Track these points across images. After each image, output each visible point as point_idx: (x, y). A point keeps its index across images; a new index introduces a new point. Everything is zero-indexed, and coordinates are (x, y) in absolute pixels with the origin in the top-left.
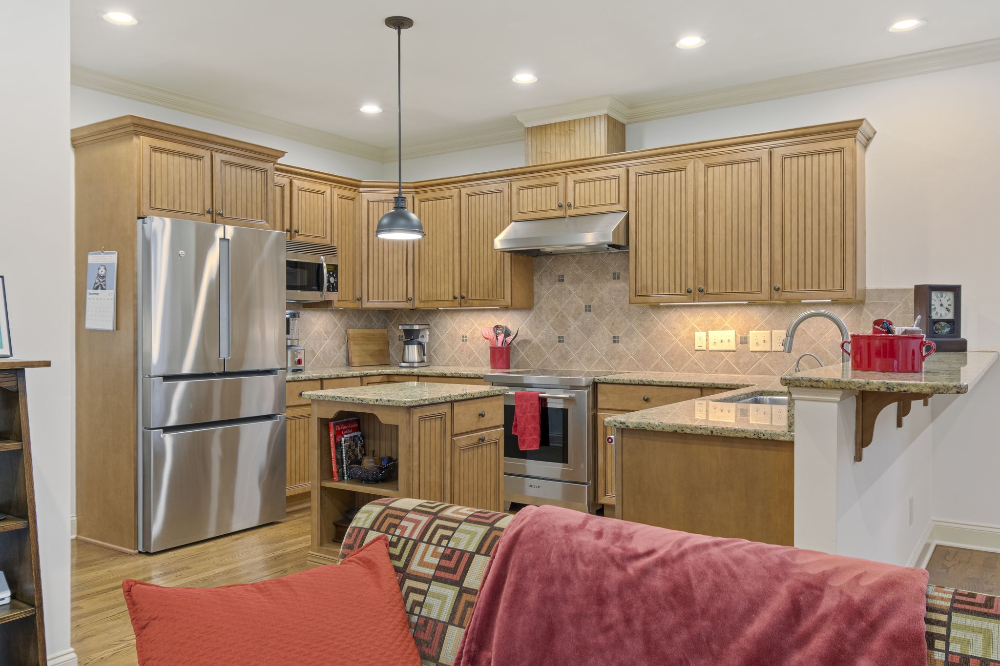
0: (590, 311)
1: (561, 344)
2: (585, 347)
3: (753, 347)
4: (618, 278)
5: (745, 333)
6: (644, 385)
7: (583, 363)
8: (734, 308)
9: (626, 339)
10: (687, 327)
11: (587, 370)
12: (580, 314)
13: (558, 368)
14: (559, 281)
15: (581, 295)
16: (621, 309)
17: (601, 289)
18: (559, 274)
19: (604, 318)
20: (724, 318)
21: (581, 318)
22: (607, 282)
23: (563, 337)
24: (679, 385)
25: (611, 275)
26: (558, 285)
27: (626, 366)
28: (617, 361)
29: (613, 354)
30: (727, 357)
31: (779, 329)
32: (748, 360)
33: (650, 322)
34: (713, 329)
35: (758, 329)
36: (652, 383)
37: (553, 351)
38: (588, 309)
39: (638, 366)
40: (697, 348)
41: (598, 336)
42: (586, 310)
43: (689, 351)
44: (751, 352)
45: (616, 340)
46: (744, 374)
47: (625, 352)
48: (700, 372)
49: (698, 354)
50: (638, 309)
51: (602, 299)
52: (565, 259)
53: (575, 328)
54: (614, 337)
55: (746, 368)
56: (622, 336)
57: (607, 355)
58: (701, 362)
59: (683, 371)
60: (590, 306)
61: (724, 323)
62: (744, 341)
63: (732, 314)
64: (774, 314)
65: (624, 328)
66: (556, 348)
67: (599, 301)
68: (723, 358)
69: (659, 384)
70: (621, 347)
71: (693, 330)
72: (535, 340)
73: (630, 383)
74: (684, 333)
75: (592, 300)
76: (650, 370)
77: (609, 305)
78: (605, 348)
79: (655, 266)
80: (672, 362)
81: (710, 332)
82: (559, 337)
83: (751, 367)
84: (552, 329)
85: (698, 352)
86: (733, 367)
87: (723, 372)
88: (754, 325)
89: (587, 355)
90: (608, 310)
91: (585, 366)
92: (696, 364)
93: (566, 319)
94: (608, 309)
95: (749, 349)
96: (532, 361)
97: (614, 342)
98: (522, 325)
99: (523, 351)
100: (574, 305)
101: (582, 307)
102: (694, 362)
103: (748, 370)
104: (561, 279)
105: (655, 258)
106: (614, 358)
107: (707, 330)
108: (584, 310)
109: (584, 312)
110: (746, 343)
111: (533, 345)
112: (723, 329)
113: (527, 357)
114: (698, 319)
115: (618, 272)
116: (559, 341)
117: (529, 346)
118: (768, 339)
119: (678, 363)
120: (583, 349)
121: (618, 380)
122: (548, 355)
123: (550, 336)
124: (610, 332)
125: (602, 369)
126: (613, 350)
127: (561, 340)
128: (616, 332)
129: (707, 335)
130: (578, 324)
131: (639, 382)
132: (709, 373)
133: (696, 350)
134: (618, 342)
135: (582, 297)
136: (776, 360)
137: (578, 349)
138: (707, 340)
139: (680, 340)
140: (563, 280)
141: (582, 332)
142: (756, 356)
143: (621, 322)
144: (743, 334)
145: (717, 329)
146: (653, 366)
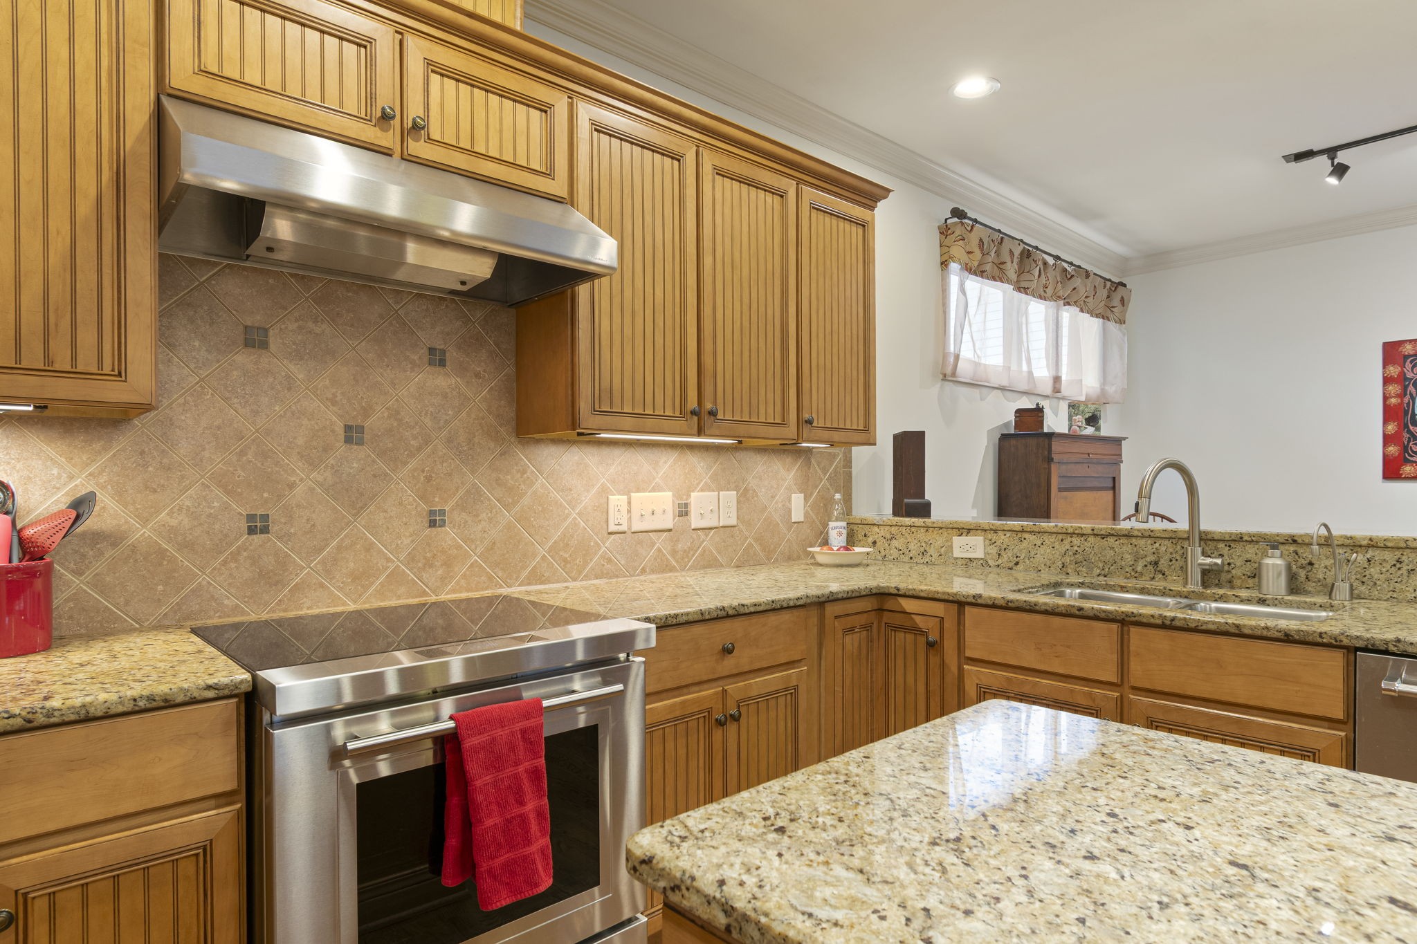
0: (360, 442)
1: (257, 539)
2: (348, 541)
3: (695, 522)
4: (442, 363)
5: (685, 497)
6: (728, 616)
7: (340, 589)
8: (669, 450)
9: (464, 515)
10: (593, 486)
11: (352, 607)
12: (327, 449)
13: (243, 613)
14: (248, 344)
15: (330, 396)
16: (450, 440)
17: (393, 384)
18: (249, 323)
19: (405, 463)
20: (654, 469)
21: (332, 461)
22: (412, 370)
23: (265, 517)
24: (785, 605)
25: (424, 351)
26: (243, 358)
27: (463, 583)
28: (439, 572)
29: (428, 555)
30: (660, 541)
31: (728, 490)
32: (689, 544)
33: (519, 475)
34: (638, 490)
35: (702, 490)
36: (742, 611)
37: (225, 563)
38: (353, 434)
39: (490, 578)
40: (612, 528)
41: (386, 511)
42: (348, 440)
43: (596, 535)
44: (693, 530)
45: (435, 520)
46: (683, 570)
47: (459, 547)
48: (617, 577)
49: (614, 540)
50: (492, 445)
51: (398, 412)
52: (271, 281)
53: (312, 490)
54: (432, 513)
55: (686, 560)
56: (452, 509)
57: (411, 559)
58: (618, 556)
59: (587, 578)
60: (361, 429)
61: (654, 479)
62: (683, 511)
63: (665, 462)
64: (721, 464)
65: (457, 489)
66: (234, 557)
67: (389, 417)
68: (653, 544)
69: (752, 609)
70: (448, 535)
71: (604, 492)
72: (142, 533)
73: (701, 618)
74: (587, 499)
75: (366, 412)
76: (519, 585)
77: (417, 429)
78: (407, 541)
79: (628, 349)
80: (565, 561)
81: (633, 495)
82: (251, 517)
83: (693, 555)
84: (218, 492)
85: (613, 536)
86: (668, 560)
87: (653, 572)
88: (696, 482)
89: (352, 565)
90: (412, 442)
91: (346, 595)
92: (609, 560)
93: (277, 463)
94: (415, 438)
95: (690, 526)
96: (127, 603)
97: (433, 524)
98: (71, 478)
99: (78, 573)
100: (305, 422)
101: (333, 431)
102: (607, 556)
103: (689, 562)
104: (255, 339)
105: (628, 331)
106: (431, 566)
107: (628, 493)
108: (342, 437)
109: (341, 448)
110: (686, 513)
111: (134, 548)
112: (653, 490)
113: (102, 593)
114: (612, 469)
115: (442, 347)
116: (251, 531)
117: (109, 553)
118: (714, 506)
119: (577, 562)
120: (339, 548)
121: (676, 616)
122: (203, 579)
123: (210, 515)
124: (421, 498)
125: (399, 598)
126: (429, 545)
127: (257, 525)
128: (437, 500)
129: (629, 503)
130: (320, 479)
131: (719, 612)
132: (631, 576)
133: (610, 533)
134: (443, 524)
135: (334, 403)
136: (724, 542)
137: (321, 550)
138: (629, 511)
139: (579, 514)
140: (264, 345)
141: (335, 499)
142: (699, 537)
143: (450, 475)
144: (682, 499)
145: (644, 491)
146: (525, 573)
